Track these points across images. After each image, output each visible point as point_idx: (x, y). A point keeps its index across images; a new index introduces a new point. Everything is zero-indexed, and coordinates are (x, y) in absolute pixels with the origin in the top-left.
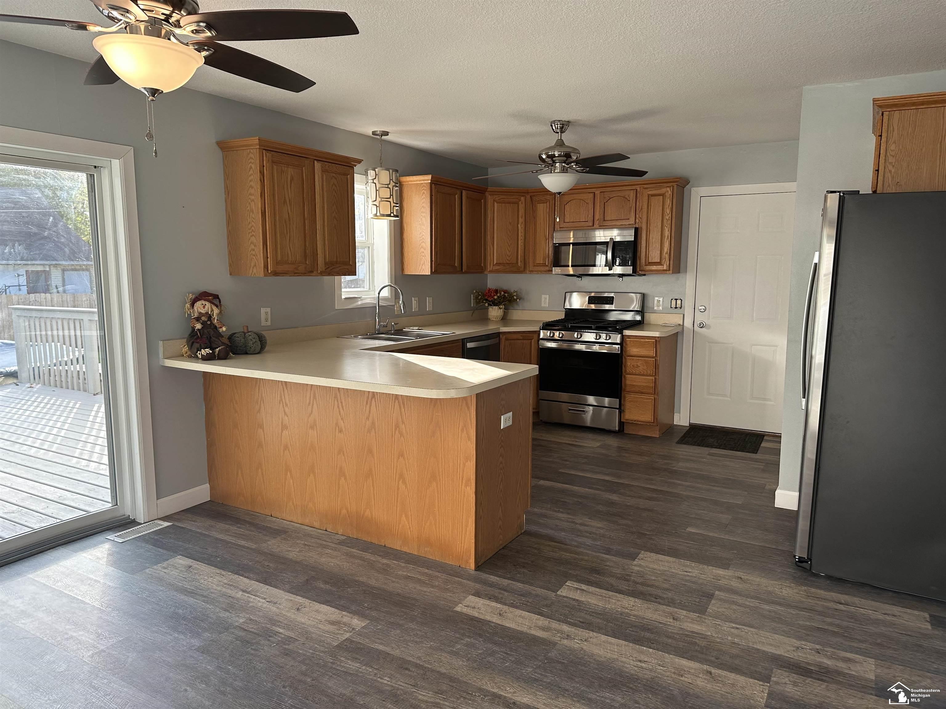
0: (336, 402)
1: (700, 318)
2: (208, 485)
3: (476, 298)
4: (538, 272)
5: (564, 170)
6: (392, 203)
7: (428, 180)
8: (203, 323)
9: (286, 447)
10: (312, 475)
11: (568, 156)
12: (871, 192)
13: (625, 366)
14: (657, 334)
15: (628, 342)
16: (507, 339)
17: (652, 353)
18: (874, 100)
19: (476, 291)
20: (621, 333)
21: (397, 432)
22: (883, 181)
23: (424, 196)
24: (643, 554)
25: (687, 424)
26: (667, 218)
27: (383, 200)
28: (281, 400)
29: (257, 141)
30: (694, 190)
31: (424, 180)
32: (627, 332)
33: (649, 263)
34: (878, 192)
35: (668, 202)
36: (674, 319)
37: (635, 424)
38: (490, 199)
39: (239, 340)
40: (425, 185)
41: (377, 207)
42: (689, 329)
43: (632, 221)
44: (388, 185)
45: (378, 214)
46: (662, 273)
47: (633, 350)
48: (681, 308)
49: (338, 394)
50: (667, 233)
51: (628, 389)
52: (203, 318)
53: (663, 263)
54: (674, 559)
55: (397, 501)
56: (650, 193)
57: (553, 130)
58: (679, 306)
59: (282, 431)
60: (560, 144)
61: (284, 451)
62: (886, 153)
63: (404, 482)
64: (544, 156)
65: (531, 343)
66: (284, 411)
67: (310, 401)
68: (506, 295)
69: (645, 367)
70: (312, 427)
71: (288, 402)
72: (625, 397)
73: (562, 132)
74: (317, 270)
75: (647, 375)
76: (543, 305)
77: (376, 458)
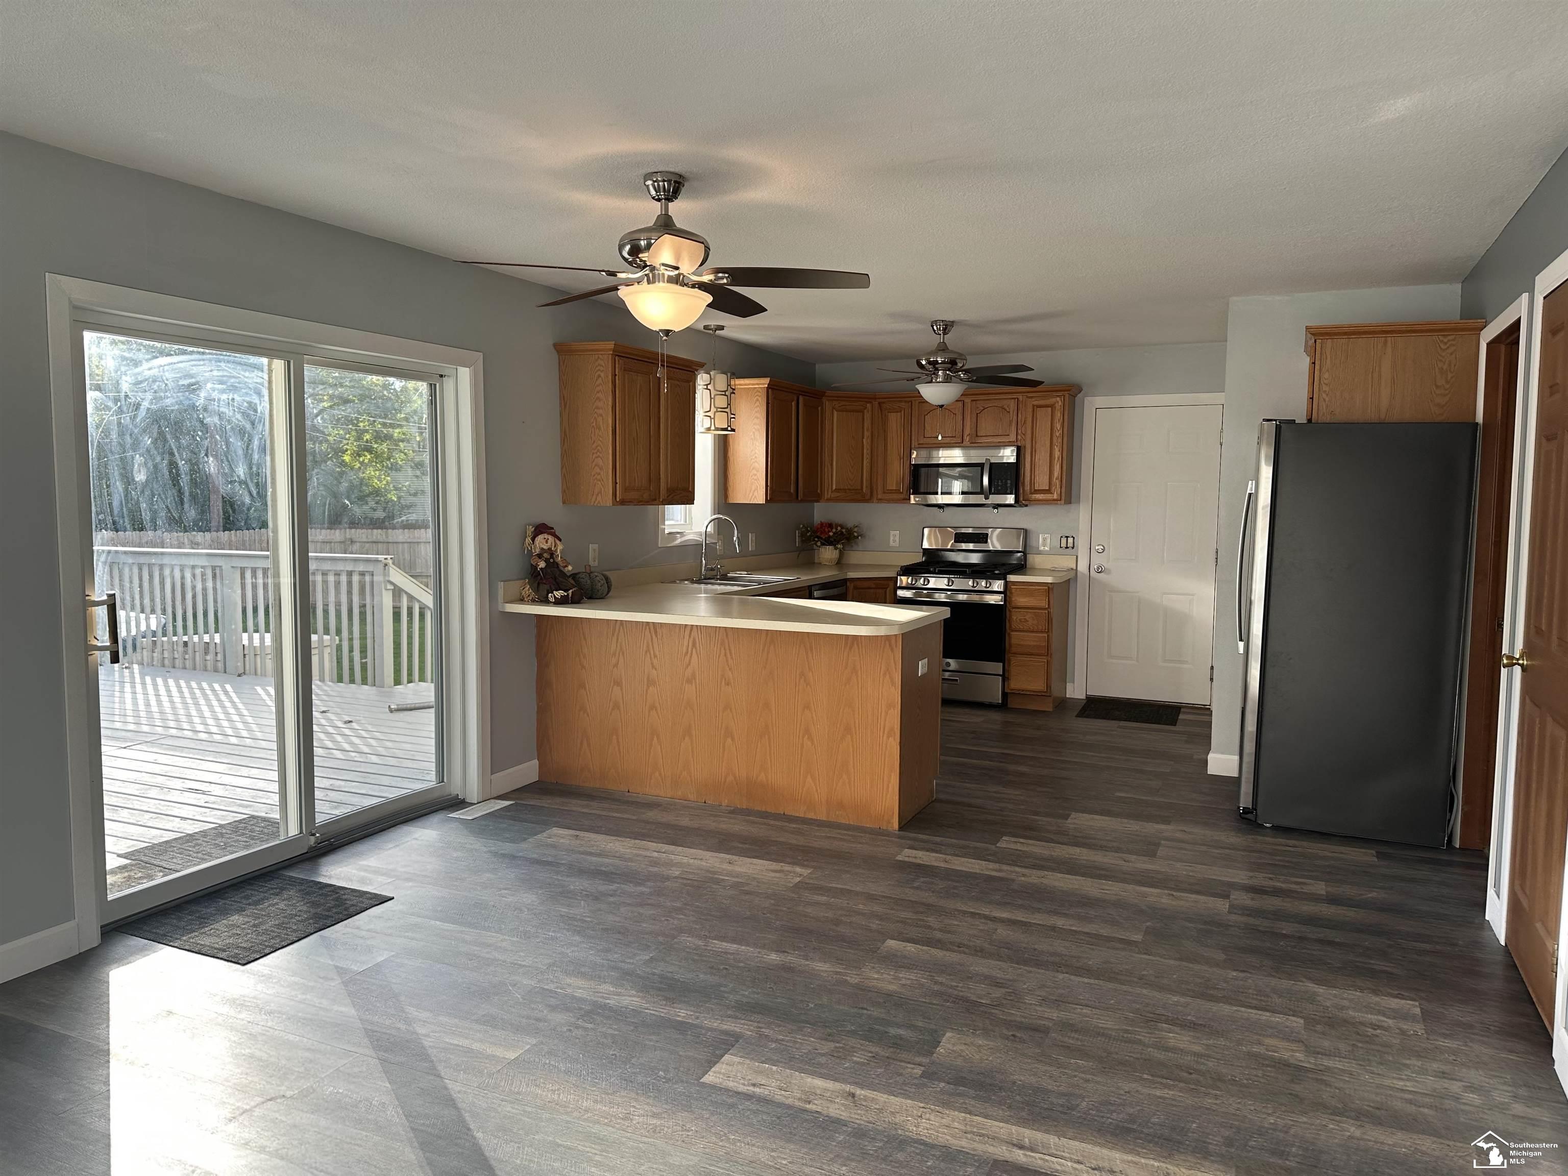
0: (722, 649)
1: (1097, 560)
2: (535, 762)
3: (802, 535)
4: (889, 501)
5: (947, 380)
6: (729, 414)
7: (763, 384)
8: (546, 561)
9: (653, 707)
10: (687, 738)
11: (953, 362)
12: (1305, 422)
13: (1009, 621)
14: (1049, 580)
15: (1013, 591)
16: (855, 588)
17: (1044, 604)
18: (1307, 328)
19: (804, 526)
20: (1005, 579)
21: (802, 680)
22: (1318, 409)
23: (758, 403)
24: (1073, 815)
25: (1084, 697)
26: (1058, 434)
27: (719, 410)
28: (648, 651)
29: (612, 346)
30: (1088, 400)
31: (758, 384)
32: (1012, 578)
33: (1035, 490)
34: (1313, 421)
35: (1058, 415)
36: (1066, 562)
37: (1022, 694)
38: (828, 405)
39: (585, 581)
40: (760, 390)
41: (711, 419)
42: (1084, 574)
43: (1013, 438)
44: (725, 391)
45: (713, 428)
46: (1051, 504)
47: (1021, 600)
48: (1073, 548)
49: (726, 641)
50: (1057, 453)
51: (1014, 649)
52: (545, 555)
53: (1052, 491)
54: (1110, 818)
55: (801, 761)
56: (1036, 403)
57: (934, 331)
58: (1070, 545)
59: (648, 687)
60: (942, 348)
61: (649, 711)
62: (1320, 382)
63: (811, 738)
64: (924, 362)
65: (886, 592)
66: (652, 664)
67: (688, 649)
68: (844, 531)
69: (1035, 622)
70: (689, 681)
71: (657, 653)
72: (1009, 660)
73: (945, 334)
74: (659, 498)
75: (1037, 632)
76: (892, 543)
77: (774, 712)
